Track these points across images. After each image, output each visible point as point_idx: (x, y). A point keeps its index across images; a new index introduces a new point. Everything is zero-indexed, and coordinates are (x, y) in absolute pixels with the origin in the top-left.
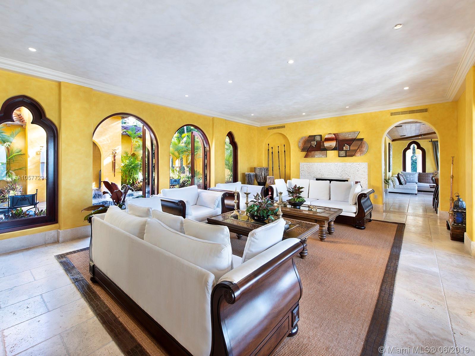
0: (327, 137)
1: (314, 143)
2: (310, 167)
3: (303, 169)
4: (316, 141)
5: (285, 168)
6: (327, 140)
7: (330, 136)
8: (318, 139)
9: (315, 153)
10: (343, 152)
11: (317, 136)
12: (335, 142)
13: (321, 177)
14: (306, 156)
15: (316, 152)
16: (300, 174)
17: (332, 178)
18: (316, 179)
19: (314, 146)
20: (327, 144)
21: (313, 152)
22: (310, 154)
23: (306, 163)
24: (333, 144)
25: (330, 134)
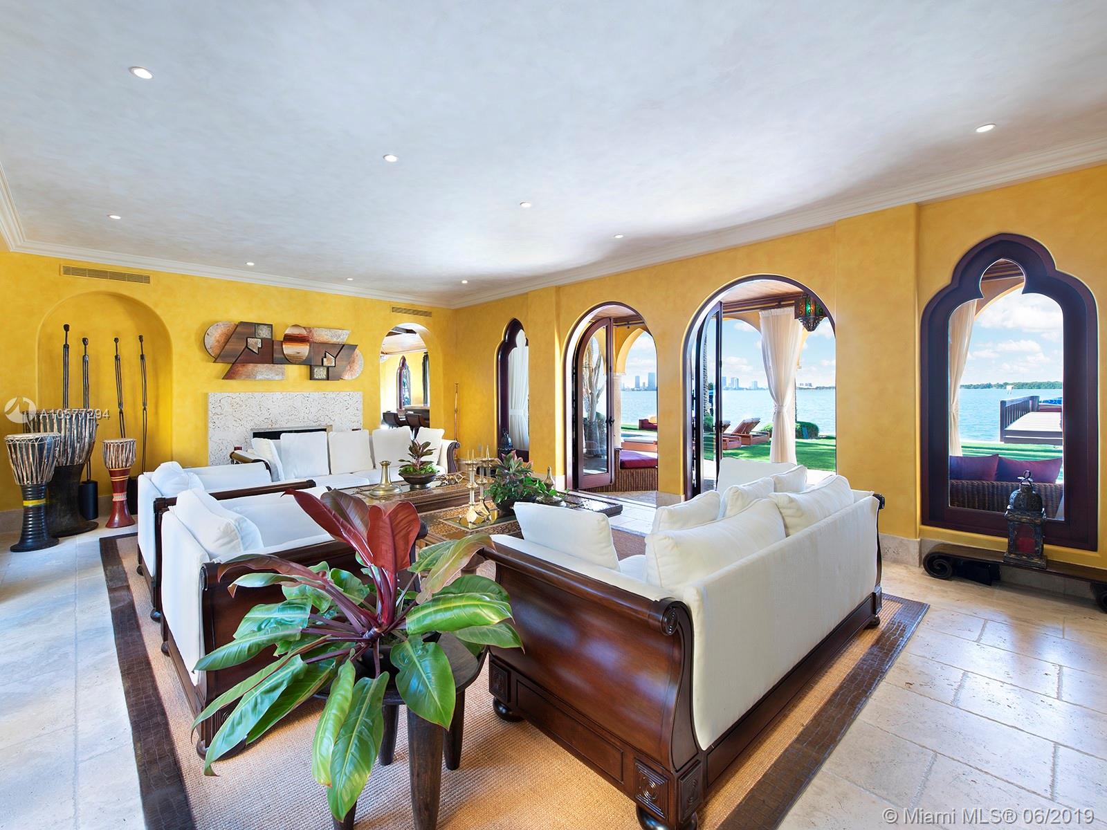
0: (288, 331)
1: (255, 344)
2: (241, 403)
3: (218, 410)
4: (262, 339)
5: (145, 409)
6: (290, 339)
7: (296, 332)
8: (264, 333)
9: (256, 369)
10: (322, 369)
11: (261, 326)
12: (308, 347)
13: (270, 427)
14: (229, 376)
15: (260, 365)
16: (211, 425)
17: (298, 427)
18: (254, 433)
19: (254, 350)
20: (289, 349)
21: (251, 366)
22: (241, 369)
23: (228, 394)
24: (303, 350)
25: (296, 326)
